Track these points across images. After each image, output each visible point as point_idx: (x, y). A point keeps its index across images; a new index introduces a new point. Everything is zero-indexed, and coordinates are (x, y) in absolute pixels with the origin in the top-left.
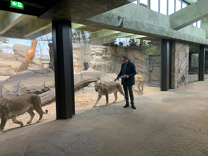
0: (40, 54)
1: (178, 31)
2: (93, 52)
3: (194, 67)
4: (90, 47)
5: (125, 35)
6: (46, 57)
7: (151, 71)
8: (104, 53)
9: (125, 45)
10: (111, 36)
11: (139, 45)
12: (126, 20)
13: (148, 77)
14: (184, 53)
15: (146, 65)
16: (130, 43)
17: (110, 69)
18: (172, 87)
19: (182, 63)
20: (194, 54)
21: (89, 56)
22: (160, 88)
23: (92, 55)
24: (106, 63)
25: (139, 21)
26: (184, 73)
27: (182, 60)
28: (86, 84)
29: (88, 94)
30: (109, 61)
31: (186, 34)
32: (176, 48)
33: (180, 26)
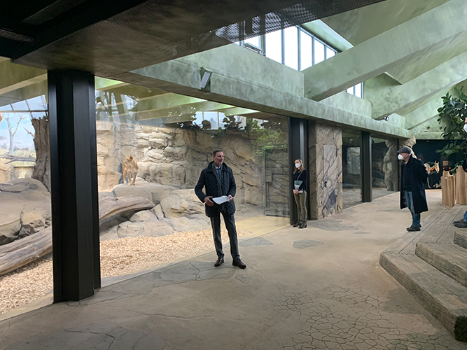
0: (8, 145)
1: (320, 102)
2: (144, 141)
3: (354, 175)
4: (136, 129)
5: (215, 106)
6: (25, 152)
7: (269, 184)
8: (170, 144)
9: (215, 127)
10: (185, 107)
11: (243, 128)
12: (217, 78)
13: (264, 197)
14: (334, 146)
15: (260, 170)
16: (225, 123)
17: (182, 180)
18: (312, 216)
19: (329, 167)
20: (352, 148)
21: (134, 152)
22: (288, 219)
23: (142, 147)
24: (175, 165)
25: (243, 79)
26: (334, 187)
27: (330, 159)
28: (126, 216)
29: (130, 239)
30: (180, 163)
31: (336, 109)
32: (317, 137)
33: (325, 93)
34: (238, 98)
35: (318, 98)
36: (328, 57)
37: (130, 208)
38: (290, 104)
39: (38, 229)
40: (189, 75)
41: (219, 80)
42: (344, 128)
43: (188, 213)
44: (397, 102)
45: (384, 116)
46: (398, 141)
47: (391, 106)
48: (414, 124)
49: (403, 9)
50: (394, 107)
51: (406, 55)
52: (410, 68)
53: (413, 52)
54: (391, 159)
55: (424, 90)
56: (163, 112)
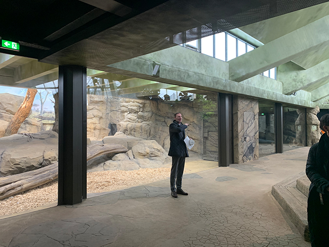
0: (40, 109)
1: (241, 82)
2: (125, 108)
4: (121, 100)
6: (50, 114)
7: (206, 138)
8: (141, 110)
9: (173, 99)
11: (193, 100)
12: (164, 68)
13: (202, 147)
14: (252, 113)
15: (200, 128)
16: (181, 96)
17: (148, 134)
18: (235, 161)
19: (248, 127)
21: (118, 114)
22: (217, 163)
23: (123, 112)
24: (144, 124)
25: (183, 68)
26: (252, 141)
27: (249, 122)
28: (110, 156)
29: (111, 172)
30: (148, 123)
31: (253, 87)
32: (239, 106)
33: (243, 76)
34: (179, 81)
35: (239, 80)
36: (248, 51)
37: (112, 151)
38: (217, 84)
39: (53, 162)
40: (145, 67)
41: (165, 70)
42: (260, 100)
43: (150, 156)
44: (302, 82)
45: (292, 92)
46: (306, 110)
47: (297, 85)
48: (318, 97)
49: (299, 18)
50: (300, 85)
51: (303, 50)
52: (310, 58)
53: (308, 48)
54: (300, 123)
55: (323, 73)
56: (136, 89)
